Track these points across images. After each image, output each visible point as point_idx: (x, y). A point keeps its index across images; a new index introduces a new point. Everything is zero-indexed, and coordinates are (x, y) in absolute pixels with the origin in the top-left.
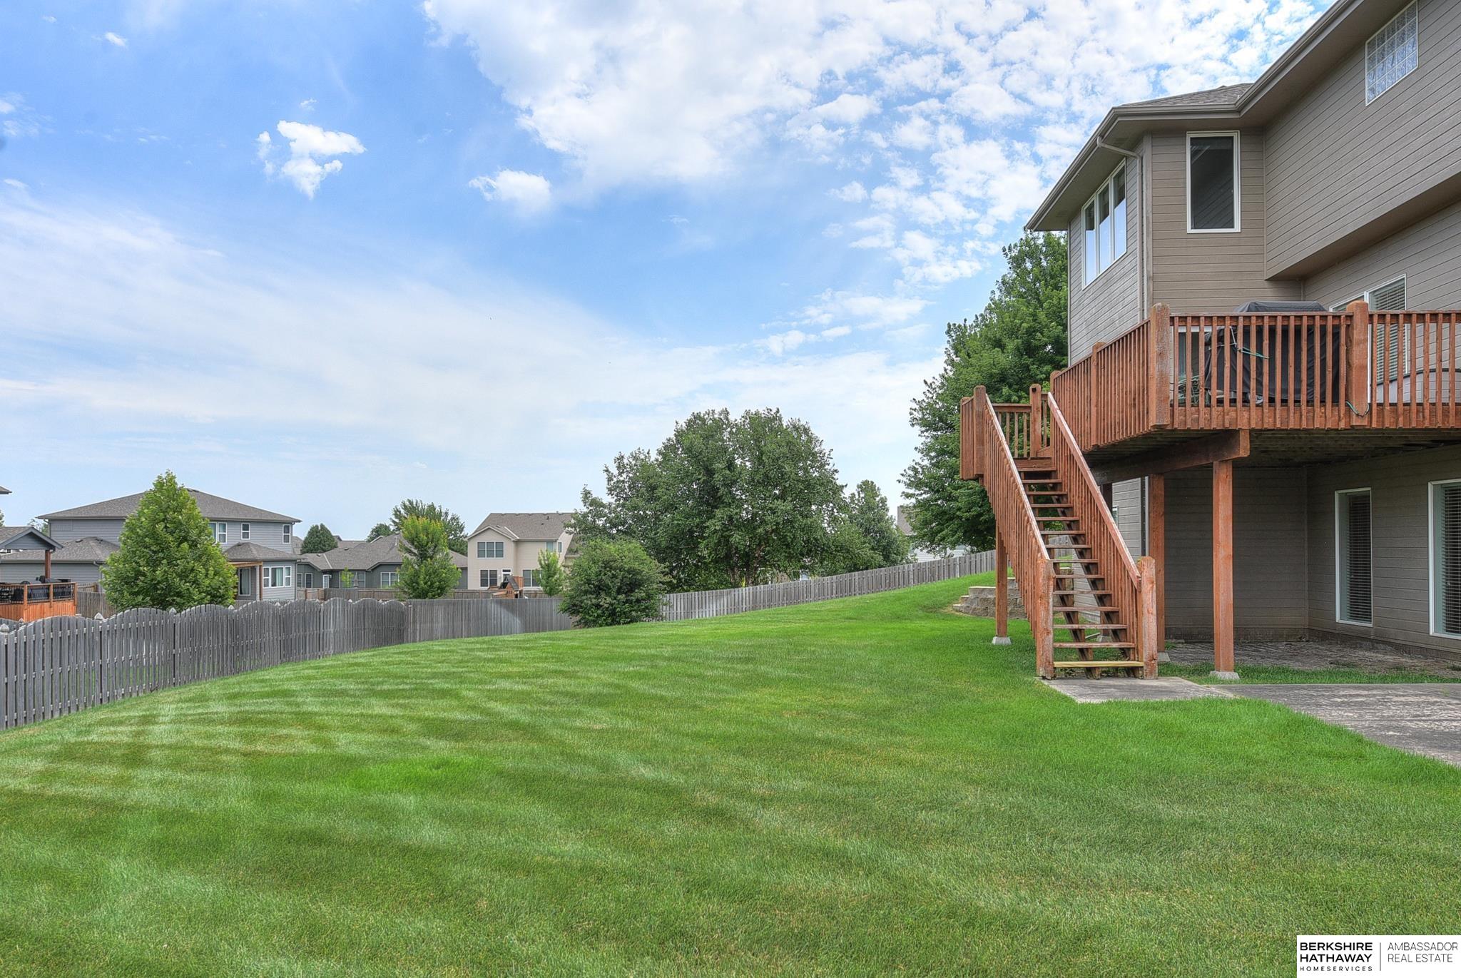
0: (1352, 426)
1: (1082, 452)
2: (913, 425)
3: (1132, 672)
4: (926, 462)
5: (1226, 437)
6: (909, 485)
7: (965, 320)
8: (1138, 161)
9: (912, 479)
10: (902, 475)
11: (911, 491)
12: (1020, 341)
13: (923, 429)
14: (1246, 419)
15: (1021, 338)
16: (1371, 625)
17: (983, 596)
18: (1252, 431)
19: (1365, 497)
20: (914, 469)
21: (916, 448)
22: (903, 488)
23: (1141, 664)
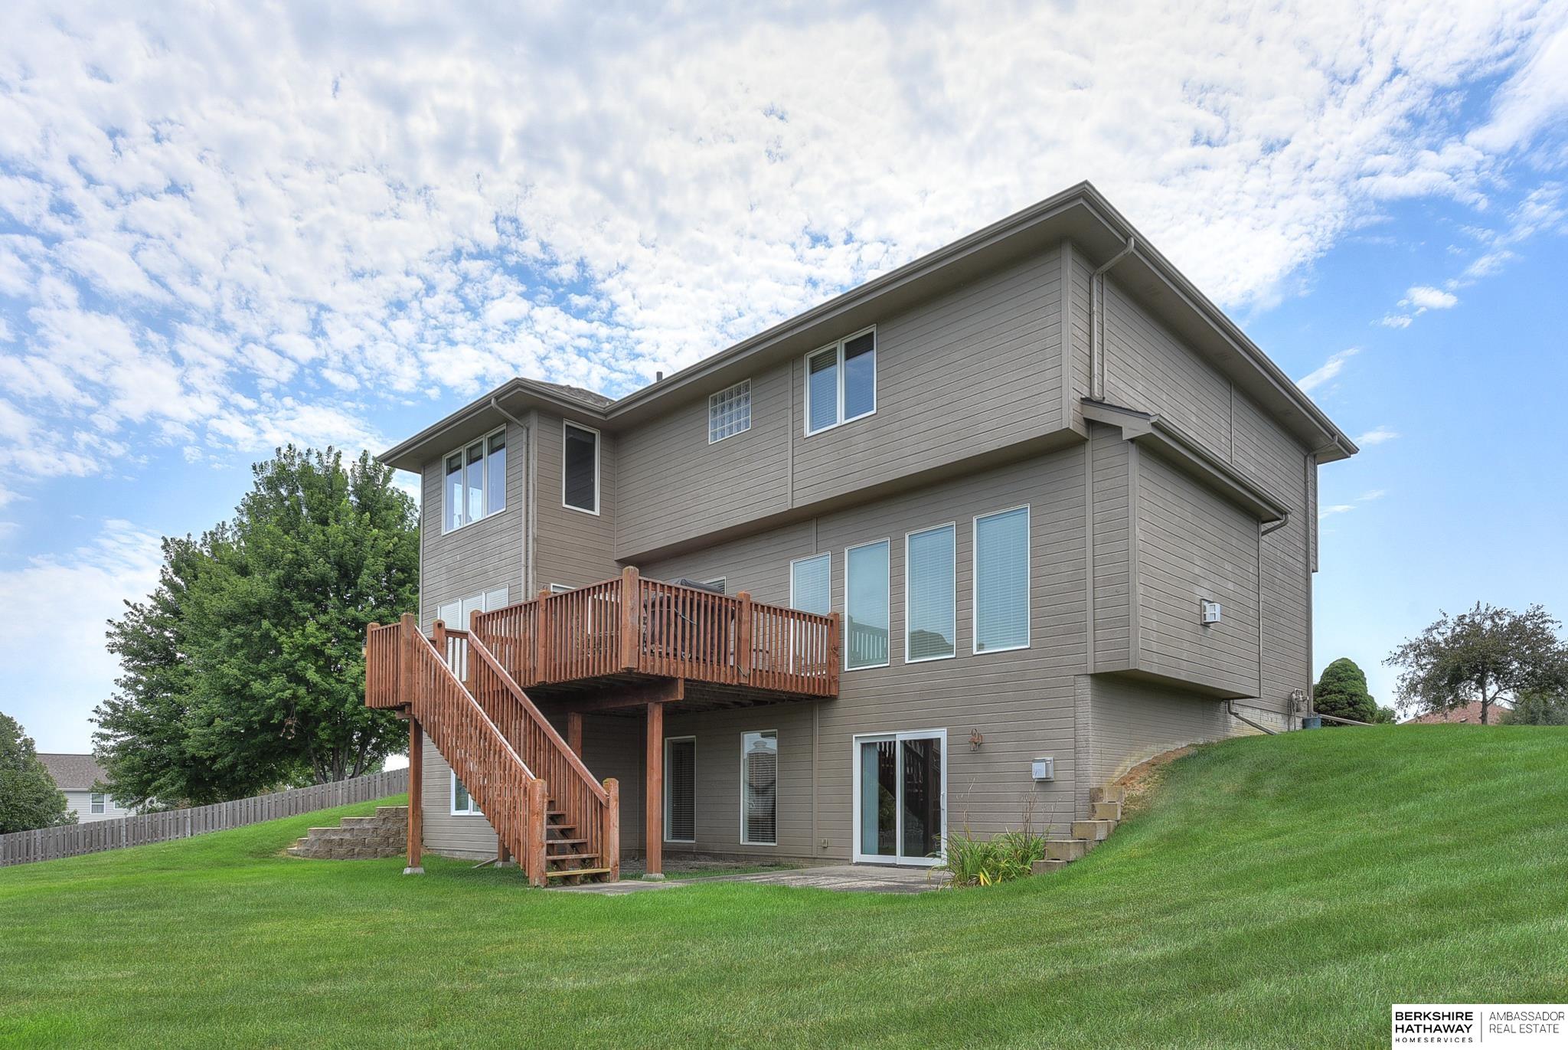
0: (740, 684)
1: (523, 689)
2: (112, 652)
3: (597, 878)
4: (132, 698)
5: (665, 683)
6: (102, 725)
7: (189, 535)
8: (525, 431)
9: (109, 718)
10: (96, 711)
11: (109, 732)
12: (283, 572)
13: (127, 658)
14: (683, 670)
15: (283, 569)
16: (694, 842)
17: (326, 837)
18: (686, 680)
19: (691, 744)
20: (112, 705)
21: (117, 681)
22: (95, 728)
23: (609, 870)
